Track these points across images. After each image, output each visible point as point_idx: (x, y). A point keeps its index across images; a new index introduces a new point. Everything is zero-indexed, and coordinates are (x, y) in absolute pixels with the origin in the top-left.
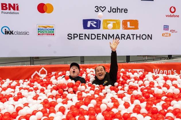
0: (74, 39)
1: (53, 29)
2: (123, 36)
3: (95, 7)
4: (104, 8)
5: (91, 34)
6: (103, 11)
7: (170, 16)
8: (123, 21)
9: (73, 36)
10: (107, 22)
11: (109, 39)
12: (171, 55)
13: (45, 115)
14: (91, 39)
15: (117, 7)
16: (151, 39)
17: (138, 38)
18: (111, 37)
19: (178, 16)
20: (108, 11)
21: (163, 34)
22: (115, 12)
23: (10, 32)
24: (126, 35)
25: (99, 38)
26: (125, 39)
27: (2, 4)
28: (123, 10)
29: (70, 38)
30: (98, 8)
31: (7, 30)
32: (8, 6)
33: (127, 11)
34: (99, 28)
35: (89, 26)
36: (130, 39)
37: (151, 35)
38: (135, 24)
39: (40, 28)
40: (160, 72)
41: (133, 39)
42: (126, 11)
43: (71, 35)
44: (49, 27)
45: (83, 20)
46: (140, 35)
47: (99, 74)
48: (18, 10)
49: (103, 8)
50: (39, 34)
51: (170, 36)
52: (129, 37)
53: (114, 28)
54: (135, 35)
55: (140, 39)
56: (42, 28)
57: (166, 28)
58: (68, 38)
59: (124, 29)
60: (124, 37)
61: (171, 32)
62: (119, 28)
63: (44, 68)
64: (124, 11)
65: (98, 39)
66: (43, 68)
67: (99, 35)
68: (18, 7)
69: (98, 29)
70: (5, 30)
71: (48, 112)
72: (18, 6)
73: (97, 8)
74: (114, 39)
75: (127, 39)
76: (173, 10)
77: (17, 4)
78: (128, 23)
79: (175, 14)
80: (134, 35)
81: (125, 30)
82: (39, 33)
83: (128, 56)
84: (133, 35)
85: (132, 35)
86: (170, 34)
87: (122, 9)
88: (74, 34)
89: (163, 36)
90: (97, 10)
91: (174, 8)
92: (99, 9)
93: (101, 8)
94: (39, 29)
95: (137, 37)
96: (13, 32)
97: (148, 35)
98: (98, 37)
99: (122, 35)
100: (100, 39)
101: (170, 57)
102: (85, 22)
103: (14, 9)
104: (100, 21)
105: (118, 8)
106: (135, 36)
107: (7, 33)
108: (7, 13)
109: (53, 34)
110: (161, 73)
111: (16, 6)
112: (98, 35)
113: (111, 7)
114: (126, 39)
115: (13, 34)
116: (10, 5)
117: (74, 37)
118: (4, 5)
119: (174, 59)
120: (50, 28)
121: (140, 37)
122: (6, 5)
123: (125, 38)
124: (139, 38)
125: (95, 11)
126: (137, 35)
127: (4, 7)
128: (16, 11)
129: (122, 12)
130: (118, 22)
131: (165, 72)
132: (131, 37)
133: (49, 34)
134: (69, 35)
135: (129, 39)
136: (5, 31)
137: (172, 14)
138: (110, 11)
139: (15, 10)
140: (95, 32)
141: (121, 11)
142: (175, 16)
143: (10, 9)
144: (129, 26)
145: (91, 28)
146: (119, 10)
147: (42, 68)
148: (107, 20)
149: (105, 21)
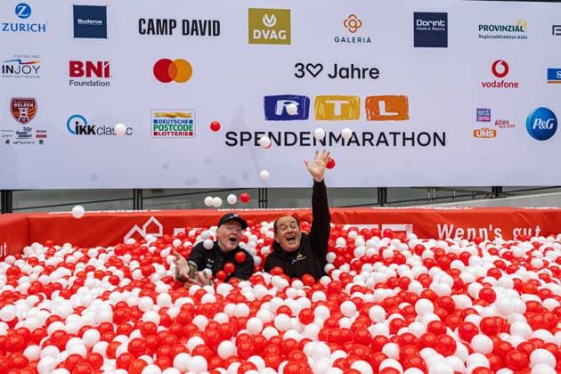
0: (242, 144)
1: (191, 122)
2: (367, 138)
3: (296, 66)
4: (319, 68)
5: (286, 133)
6: (315, 76)
7: (494, 85)
8: (368, 98)
9: (238, 138)
10: (327, 102)
11: (331, 144)
12: (501, 188)
13: (106, 336)
14: (286, 144)
15: (352, 65)
16: (443, 144)
17: (406, 141)
18: (337, 141)
19: (516, 85)
20: (330, 75)
21: (475, 132)
22: (347, 76)
23: (86, 129)
24: (374, 135)
25: (304, 142)
26: (372, 145)
27: (72, 64)
28: (367, 73)
29: (233, 142)
30: (303, 68)
31: (82, 123)
32: (84, 68)
33: (378, 73)
34: (307, 117)
35: (279, 112)
36: (387, 145)
37: (444, 134)
38: (399, 106)
39: (158, 119)
40: (457, 233)
41: (395, 145)
42: (374, 73)
43: (235, 135)
44: (182, 115)
45: (266, 97)
46: (413, 134)
47: (287, 235)
48: (107, 75)
49: (314, 67)
50: (155, 134)
51: (495, 136)
52: (382, 139)
53: (344, 116)
54: (399, 133)
55: (413, 145)
56: (162, 118)
57: (484, 115)
58: (227, 143)
59: (372, 120)
60: (370, 140)
61: (498, 126)
62: (357, 118)
63: (156, 217)
64: (371, 73)
65: (302, 144)
66: (153, 219)
67: (304, 136)
68: (107, 69)
69: (303, 119)
70: (77, 123)
71: (115, 331)
72: (108, 66)
73: (300, 67)
74: (343, 144)
75: (377, 145)
76: (500, 69)
77: (106, 63)
78: (382, 104)
79: (505, 79)
80: (397, 135)
81: (373, 122)
82: (157, 130)
83: (382, 188)
84: (395, 134)
85: (392, 135)
86: (495, 133)
87: (364, 70)
88: (242, 133)
89: (475, 135)
90: (300, 74)
91: (504, 64)
92: (305, 70)
93: (310, 67)
94: (155, 121)
95: (404, 139)
96: (95, 129)
97: (435, 134)
98: (302, 139)
99: (364, 134)
100: (309, 145)
101: (497, 191)
102: (270, 103)
103: (99, 75)
104: (308, 100)
105: (355, 67)
106: (399, 138)
107: (80, 130)
108: (83, 84)
109: (191, 134)
110: (459, 236)
111: (104, 67)
112: (302, 133)
113: (336, 65)
114: (375, 144)
115: (94, 133)
116: (89, 64)
117: (242, 140)
118: (76, 66)
119: (508, 198)
120: (183, 119)
121: (413, 139)
122: (80, 64)
123: (375, 141)
124: (411, 141)
125: (296, 75)
126: (404, 134)
127: (76, 69)
128: (103, 79)
129: (364, 77)
130: (355, 101)
131: (472, 232)
132: (390, 139)
133: (180, 134)
134: (230, 136)
135: (384, 144)
136: (77, 127)
137: (499, 80)
138: (333, 75)
139: (101, 76)
140: (297, 126)
141: (362, 73)
142: (508, 85)
143: (89, 75)
144: (383, 112)
145: (285, 116)
146: (356, 72)
147: (149, 217)
148: (325, 98)
149: (321, 99)
